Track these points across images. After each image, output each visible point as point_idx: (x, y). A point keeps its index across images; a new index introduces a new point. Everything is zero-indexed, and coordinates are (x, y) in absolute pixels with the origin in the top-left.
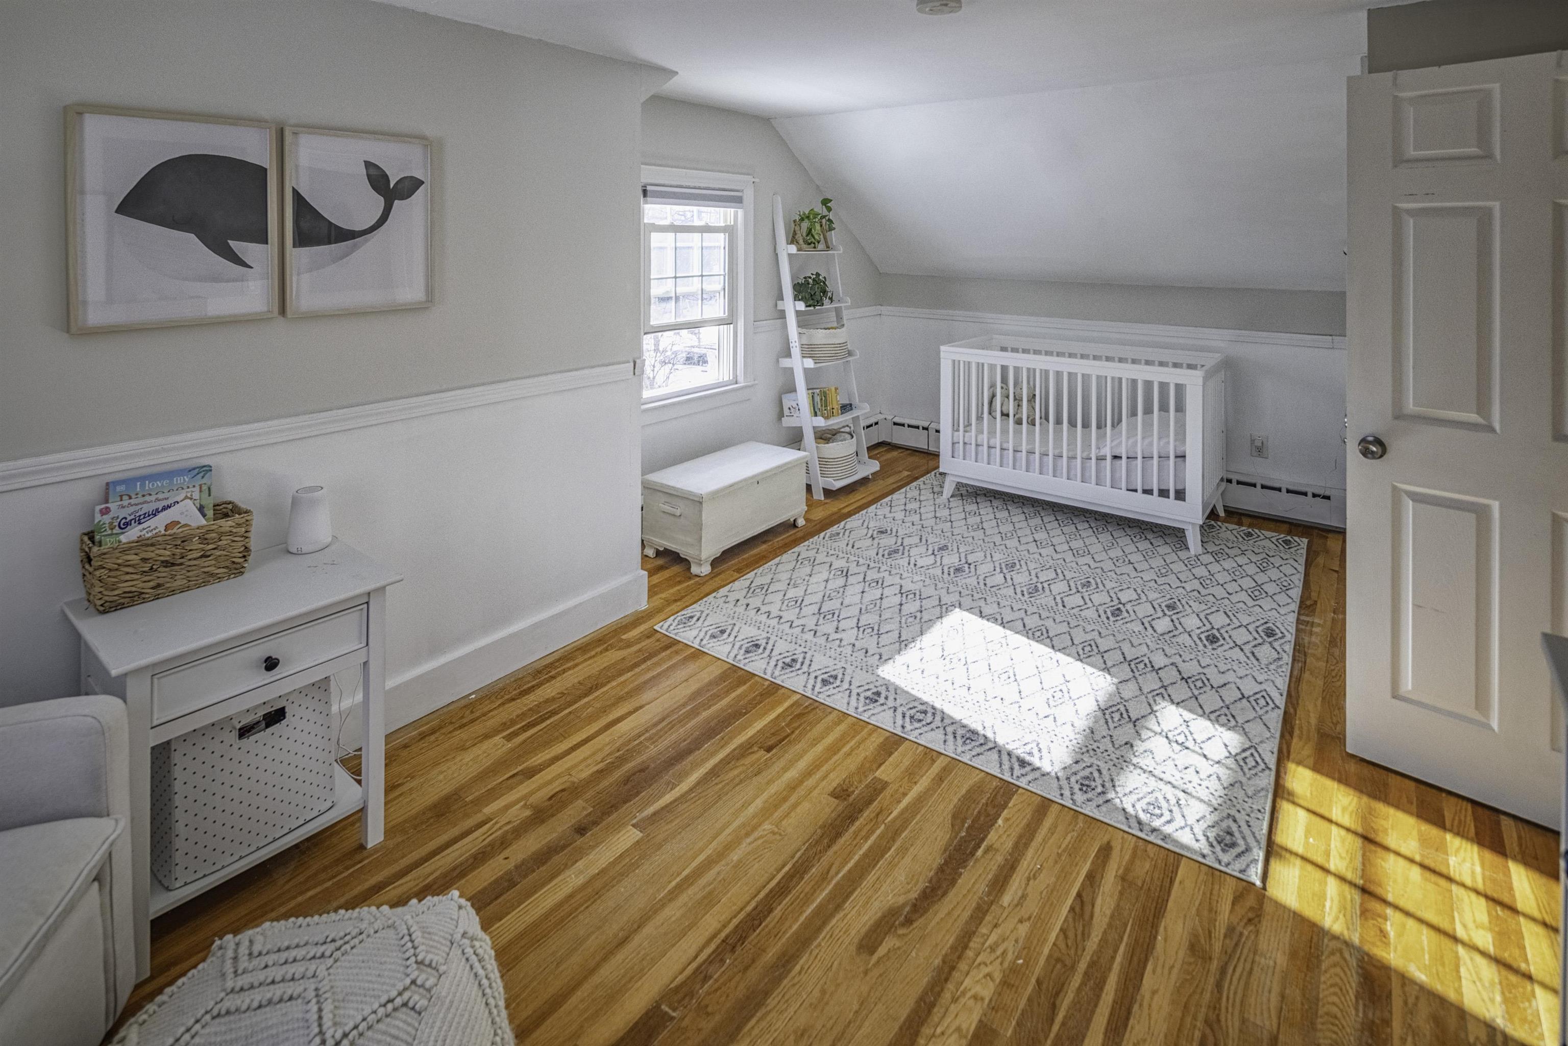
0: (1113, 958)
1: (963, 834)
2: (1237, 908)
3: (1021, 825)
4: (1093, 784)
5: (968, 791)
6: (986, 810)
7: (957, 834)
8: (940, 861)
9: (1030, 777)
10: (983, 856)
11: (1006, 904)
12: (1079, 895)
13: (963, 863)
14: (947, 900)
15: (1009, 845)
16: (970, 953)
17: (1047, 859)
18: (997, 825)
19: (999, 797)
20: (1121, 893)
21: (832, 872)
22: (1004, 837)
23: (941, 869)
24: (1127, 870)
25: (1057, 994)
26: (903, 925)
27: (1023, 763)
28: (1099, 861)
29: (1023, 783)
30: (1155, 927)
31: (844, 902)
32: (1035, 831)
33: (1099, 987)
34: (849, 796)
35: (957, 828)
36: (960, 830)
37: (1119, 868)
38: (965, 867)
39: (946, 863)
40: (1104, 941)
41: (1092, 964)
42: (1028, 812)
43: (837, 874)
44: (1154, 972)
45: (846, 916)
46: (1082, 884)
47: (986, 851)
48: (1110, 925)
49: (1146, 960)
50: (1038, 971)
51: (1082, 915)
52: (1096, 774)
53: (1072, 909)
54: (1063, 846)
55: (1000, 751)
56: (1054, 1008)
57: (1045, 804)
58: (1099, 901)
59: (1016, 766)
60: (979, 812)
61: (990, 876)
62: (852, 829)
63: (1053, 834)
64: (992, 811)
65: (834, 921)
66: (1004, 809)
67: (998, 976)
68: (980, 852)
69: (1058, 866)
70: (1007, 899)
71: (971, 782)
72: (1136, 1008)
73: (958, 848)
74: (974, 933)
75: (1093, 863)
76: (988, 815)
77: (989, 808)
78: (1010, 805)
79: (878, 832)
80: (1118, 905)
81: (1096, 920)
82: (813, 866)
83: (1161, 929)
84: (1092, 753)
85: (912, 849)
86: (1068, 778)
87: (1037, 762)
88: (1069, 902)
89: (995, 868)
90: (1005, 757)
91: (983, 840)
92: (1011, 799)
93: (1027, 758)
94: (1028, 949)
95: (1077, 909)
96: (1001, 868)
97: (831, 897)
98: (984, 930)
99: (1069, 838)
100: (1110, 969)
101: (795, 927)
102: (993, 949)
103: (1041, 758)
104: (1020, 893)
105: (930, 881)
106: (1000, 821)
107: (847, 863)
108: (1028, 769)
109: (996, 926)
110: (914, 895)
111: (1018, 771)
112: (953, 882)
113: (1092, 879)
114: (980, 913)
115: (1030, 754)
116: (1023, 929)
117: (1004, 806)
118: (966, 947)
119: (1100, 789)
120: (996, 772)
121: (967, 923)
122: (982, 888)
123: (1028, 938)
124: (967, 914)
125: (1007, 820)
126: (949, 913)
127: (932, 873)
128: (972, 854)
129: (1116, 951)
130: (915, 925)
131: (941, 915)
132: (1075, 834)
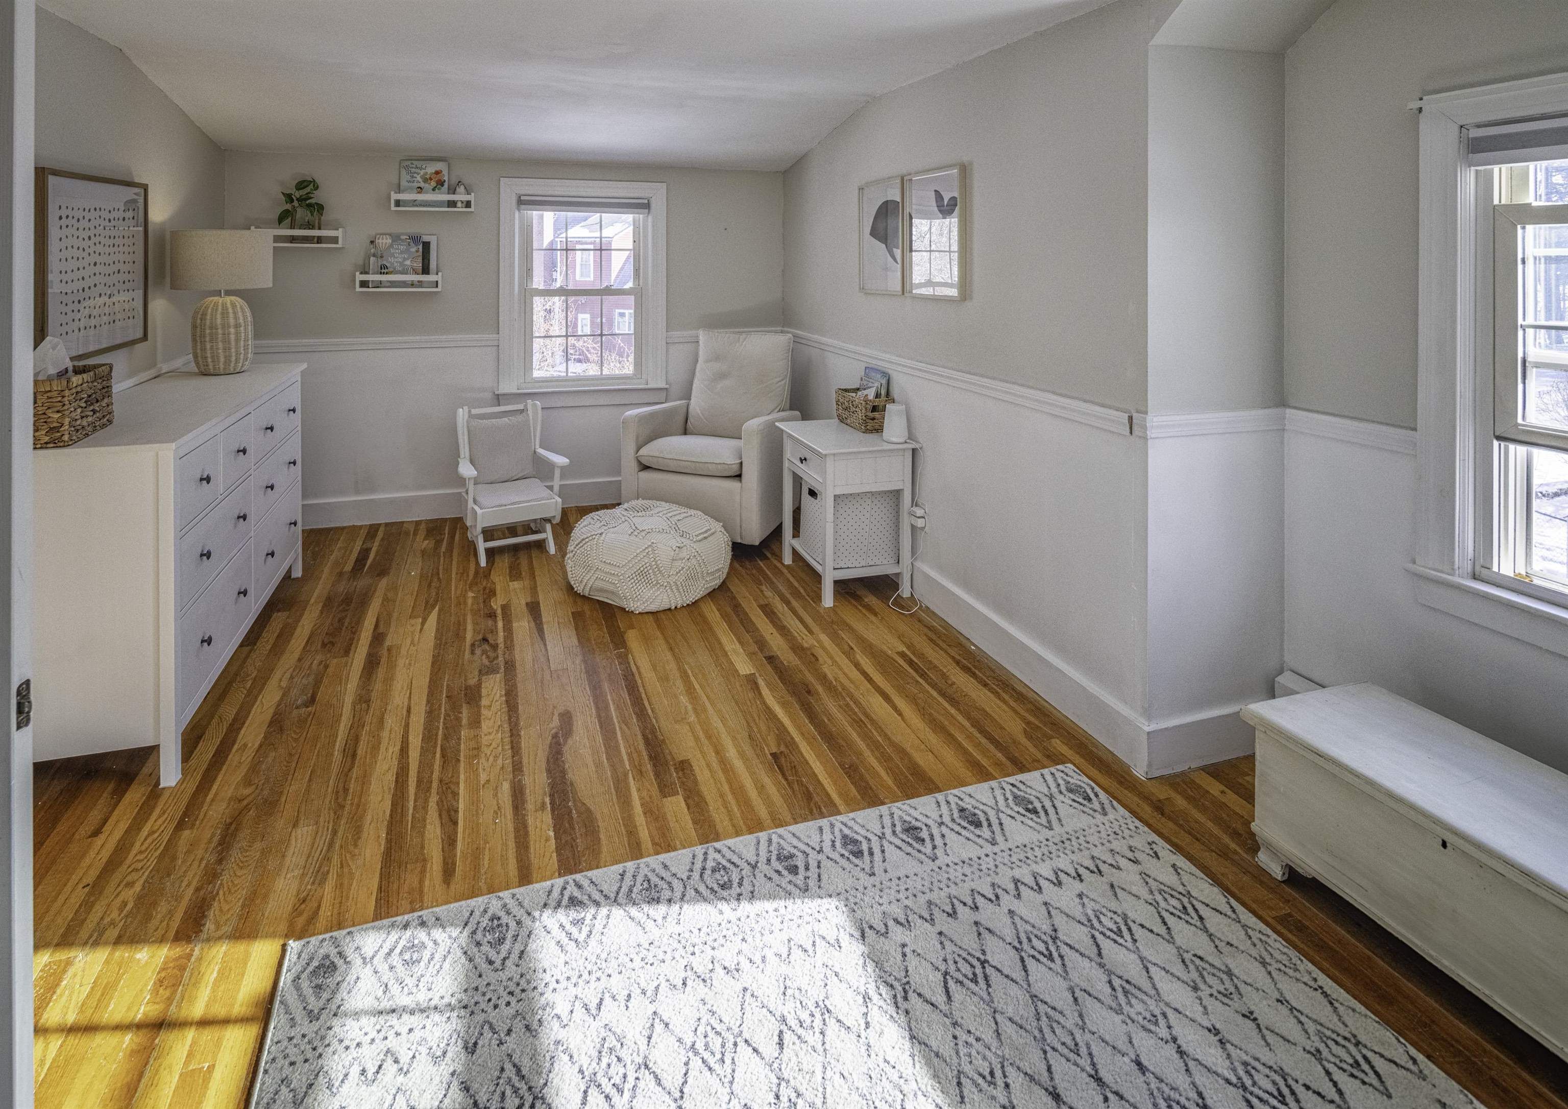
0: (415, 801)
1: (570, 804)
2: (316, 905)
3: (532, 843)
4: (489, 937)
5: (599, 840)
6: (570, 834)
7: (574, 801)
8: (570, 776)
9: (556, 894)
10: (543, 799)
11: (504, 783)
12: (455, 823)
13: (553, 786)
14: (544, 760)
15: (530, 821)
16: (508, 747)
17: (494, 831)
18: (552, 829)
19: (570, 855)
20: (423, 847)
21: (624, 727)
22: (539, 825)
23: (563, 772)
24: (423, 871)
25: (444, 762)
26: (557, 733)
27: (574, 902)
28: (450, 861)
29: (559, 882)
30: (389, 841)
31: (599, 721)
32: (517, 847)
33: (419, 782)
34: (676, 769)
35: (579, 805)
36: (575, 805)
37: (431, 867)
38: (549, 784)
39: (564, 777)
40: (425, 808)
41: (429, 789)
42: (535, 861)
43: (621, 728)
44: (384, 812)
45: (591, 717)
46: (456, 833)
47: (543, 804)
48: (424, 820)
49: (391, 816)
50: (462, 765)
51: (448, 811)
52: (492, 955)
53: (456, 811)
54: (487, 850)
55: (606, 897)
56: (443, 756)
57: (525, 878)
58: (438, 831)
59: (577, 893)
60: (574, 829)
61: (528, 791)
62: (645, 753)
63: (502, 856)
64: (565, 838)
65: (594, 711)
66: (557, 848)
67: (484, 749)
68: (547, 800)
69: (482, 832)
70: (506, 786)
71: (604, 849)
72: (393, 786)
73: (564, 792)
74: (513, 757)
75: (455, 856)
76: (565, 832)
77: (569, 838)
78: (555, 855)
79: (627, 763)
80: (422, 837)
81: (436, 815)
82: (638, 721)
83: (383, 843)
84: (512, 987)
85: (594, 769)
86: (519, 923)
87: (562, 916)
88: (461, 814)
89: (528, 799)
90: (597, 896)
91: (553, 810)
92: (559, 861)
93: (573, 914)
94: (474, 771)
95: (453, 813)
96: (524, 802)
97: (609, 718)
98: (509, 761)
99: (486, 862)
100: (416, 794)
101: (609, 697)
102: (496, 757)
103: (562, 926)
104: (499, 795)
105: (563, 762)
106: (552, 834)
107: (622, 736)
108: (565, 901)
109: (502, 768)
110: (565, 749)
111: (571, 889)
112: (549, 771)
113: (450, 842)
114: (517, 768)
115: (576, 923)
116: (483, 777)
117: (559, 849)
118: (512, 748)
119: (479, 936)
120: (593, 874)
121: (521, 758)
122: (527, 780)
123: (478, 775)
124: (525, 761)
125: (547, 840)
126: (536, 755)
127: (567, 766)
128: (552, 796)
129: (415, 807)
130: (550, 738)
131: (540, 753)
132: (482, 871)
